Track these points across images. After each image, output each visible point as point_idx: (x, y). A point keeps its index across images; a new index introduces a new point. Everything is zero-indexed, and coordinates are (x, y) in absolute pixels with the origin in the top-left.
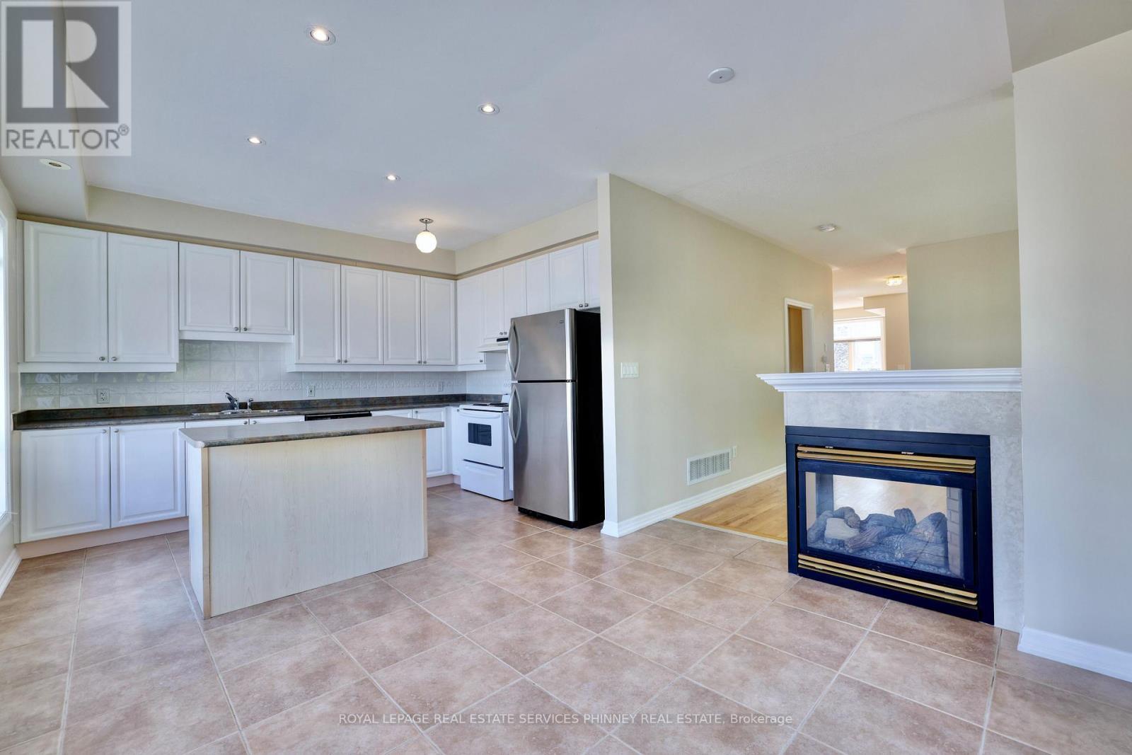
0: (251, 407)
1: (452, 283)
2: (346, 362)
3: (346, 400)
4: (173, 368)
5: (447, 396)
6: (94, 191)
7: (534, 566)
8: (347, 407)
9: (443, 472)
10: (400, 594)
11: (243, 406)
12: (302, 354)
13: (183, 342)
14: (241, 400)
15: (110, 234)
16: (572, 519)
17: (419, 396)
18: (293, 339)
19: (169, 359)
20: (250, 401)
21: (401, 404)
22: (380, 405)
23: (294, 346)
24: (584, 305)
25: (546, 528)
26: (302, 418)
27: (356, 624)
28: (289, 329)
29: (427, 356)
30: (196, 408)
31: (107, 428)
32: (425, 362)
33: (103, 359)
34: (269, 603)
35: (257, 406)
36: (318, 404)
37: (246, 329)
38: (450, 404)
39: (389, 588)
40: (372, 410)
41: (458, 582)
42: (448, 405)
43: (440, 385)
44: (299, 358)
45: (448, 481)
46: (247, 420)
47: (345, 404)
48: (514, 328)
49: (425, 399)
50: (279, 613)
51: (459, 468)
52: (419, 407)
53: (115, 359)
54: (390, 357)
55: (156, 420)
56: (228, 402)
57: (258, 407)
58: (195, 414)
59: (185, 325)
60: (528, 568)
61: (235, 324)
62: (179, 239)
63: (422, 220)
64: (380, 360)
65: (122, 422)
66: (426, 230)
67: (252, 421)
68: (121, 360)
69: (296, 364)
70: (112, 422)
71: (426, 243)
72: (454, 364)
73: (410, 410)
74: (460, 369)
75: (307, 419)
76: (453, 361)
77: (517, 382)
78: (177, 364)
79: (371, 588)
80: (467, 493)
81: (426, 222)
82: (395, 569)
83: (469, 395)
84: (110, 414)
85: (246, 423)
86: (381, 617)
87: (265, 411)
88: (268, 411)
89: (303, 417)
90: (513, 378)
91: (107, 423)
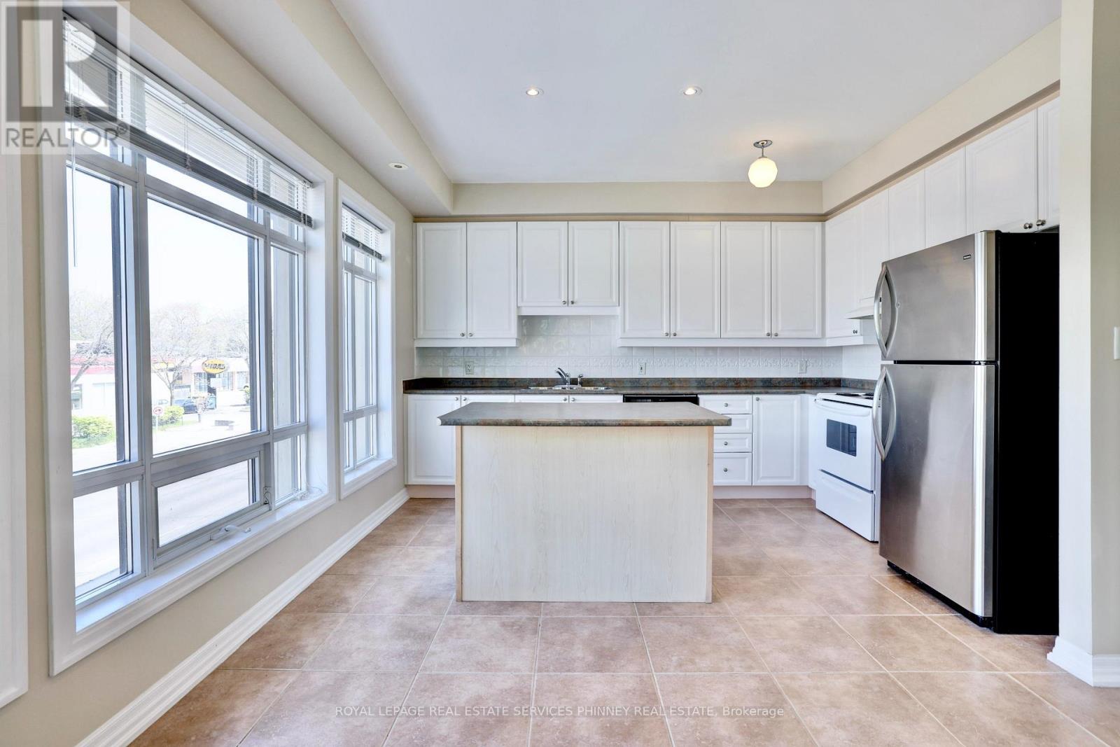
0: (581, 384)
1: (817, 226)
2: (675, 335)
3: (679, 380)
4: (513, 343)
5: (811, 380)
6: (457, 188)
7: (866, 678)
8: (681, 387)
9: (794, 481)
10: (644, 648)
11: (574, 382)
12: (627, 327)
13: (521, 318)
14: (572, 376)
15: (469, 224)
16: (979, 610)
17: (771, 379)
18: (618, 311)
19: (507, 335)
20: (580, 377)
21: (747, 387)
22: (719, 387)
23: (620, 319)
24: (1034, 223)
25: (925, 610)
26: (620, 399)
27: (569, 671)
28: (614, 300)
29: (779, 328)
30: (535, 382)
31: (459, 396)
32: (776, 335)
33: (463, 335)
34: (514, 604)
35: (586, 382)
36: (647, 383)
37: (573, 303)
38: (807, 391)
39: (637, 632)
40: (700, 394)
41: (728, 660)
42: (804, 393)
43: (801, 366)
44: (624, 331)
45: (804, 495)
46: (567, 397)
47: (677, 384)
48: (886, 277)
49: (779, 382)
50: (513, 620)
51: (815, 481)
52: (761, 393)
53: (471, 335)
54: (729, 328)
55: (493, 392)
56: (559, 377)
57: (586, 384)
58: (532, 388)
59: (522, 300)
60: (854, 679)
61: (564, 298)
62: (517, 218)
63: (756, 144)
64: (716, 333)
65: (469, 392)
66: (763, 156)
67: (571, 397)
68: (475, 336)
69: (621, 338)
70: (462, 392)
71: (763, 173)
72: (820, 336)
73: (750, 396)
74: (828, 343)
75: (628, 399)
76: (817, 333)
77: (892, 362)
78: (517, 339)
79: (619, 624)
80: (823, 516)
81: (763, 146)
82: (660, 608)
83: (845, 380)
84: (473, 384)
85: (565, 400)
86: (598, 674)
87: (589, 388)
88: (592, 388)
89: (621, 397)
90: (884, 357)
91: (458, 392)
